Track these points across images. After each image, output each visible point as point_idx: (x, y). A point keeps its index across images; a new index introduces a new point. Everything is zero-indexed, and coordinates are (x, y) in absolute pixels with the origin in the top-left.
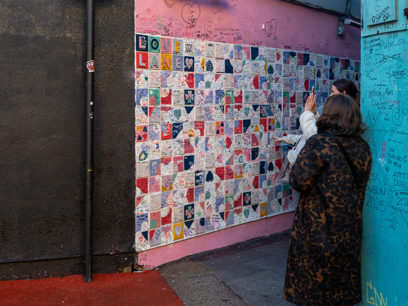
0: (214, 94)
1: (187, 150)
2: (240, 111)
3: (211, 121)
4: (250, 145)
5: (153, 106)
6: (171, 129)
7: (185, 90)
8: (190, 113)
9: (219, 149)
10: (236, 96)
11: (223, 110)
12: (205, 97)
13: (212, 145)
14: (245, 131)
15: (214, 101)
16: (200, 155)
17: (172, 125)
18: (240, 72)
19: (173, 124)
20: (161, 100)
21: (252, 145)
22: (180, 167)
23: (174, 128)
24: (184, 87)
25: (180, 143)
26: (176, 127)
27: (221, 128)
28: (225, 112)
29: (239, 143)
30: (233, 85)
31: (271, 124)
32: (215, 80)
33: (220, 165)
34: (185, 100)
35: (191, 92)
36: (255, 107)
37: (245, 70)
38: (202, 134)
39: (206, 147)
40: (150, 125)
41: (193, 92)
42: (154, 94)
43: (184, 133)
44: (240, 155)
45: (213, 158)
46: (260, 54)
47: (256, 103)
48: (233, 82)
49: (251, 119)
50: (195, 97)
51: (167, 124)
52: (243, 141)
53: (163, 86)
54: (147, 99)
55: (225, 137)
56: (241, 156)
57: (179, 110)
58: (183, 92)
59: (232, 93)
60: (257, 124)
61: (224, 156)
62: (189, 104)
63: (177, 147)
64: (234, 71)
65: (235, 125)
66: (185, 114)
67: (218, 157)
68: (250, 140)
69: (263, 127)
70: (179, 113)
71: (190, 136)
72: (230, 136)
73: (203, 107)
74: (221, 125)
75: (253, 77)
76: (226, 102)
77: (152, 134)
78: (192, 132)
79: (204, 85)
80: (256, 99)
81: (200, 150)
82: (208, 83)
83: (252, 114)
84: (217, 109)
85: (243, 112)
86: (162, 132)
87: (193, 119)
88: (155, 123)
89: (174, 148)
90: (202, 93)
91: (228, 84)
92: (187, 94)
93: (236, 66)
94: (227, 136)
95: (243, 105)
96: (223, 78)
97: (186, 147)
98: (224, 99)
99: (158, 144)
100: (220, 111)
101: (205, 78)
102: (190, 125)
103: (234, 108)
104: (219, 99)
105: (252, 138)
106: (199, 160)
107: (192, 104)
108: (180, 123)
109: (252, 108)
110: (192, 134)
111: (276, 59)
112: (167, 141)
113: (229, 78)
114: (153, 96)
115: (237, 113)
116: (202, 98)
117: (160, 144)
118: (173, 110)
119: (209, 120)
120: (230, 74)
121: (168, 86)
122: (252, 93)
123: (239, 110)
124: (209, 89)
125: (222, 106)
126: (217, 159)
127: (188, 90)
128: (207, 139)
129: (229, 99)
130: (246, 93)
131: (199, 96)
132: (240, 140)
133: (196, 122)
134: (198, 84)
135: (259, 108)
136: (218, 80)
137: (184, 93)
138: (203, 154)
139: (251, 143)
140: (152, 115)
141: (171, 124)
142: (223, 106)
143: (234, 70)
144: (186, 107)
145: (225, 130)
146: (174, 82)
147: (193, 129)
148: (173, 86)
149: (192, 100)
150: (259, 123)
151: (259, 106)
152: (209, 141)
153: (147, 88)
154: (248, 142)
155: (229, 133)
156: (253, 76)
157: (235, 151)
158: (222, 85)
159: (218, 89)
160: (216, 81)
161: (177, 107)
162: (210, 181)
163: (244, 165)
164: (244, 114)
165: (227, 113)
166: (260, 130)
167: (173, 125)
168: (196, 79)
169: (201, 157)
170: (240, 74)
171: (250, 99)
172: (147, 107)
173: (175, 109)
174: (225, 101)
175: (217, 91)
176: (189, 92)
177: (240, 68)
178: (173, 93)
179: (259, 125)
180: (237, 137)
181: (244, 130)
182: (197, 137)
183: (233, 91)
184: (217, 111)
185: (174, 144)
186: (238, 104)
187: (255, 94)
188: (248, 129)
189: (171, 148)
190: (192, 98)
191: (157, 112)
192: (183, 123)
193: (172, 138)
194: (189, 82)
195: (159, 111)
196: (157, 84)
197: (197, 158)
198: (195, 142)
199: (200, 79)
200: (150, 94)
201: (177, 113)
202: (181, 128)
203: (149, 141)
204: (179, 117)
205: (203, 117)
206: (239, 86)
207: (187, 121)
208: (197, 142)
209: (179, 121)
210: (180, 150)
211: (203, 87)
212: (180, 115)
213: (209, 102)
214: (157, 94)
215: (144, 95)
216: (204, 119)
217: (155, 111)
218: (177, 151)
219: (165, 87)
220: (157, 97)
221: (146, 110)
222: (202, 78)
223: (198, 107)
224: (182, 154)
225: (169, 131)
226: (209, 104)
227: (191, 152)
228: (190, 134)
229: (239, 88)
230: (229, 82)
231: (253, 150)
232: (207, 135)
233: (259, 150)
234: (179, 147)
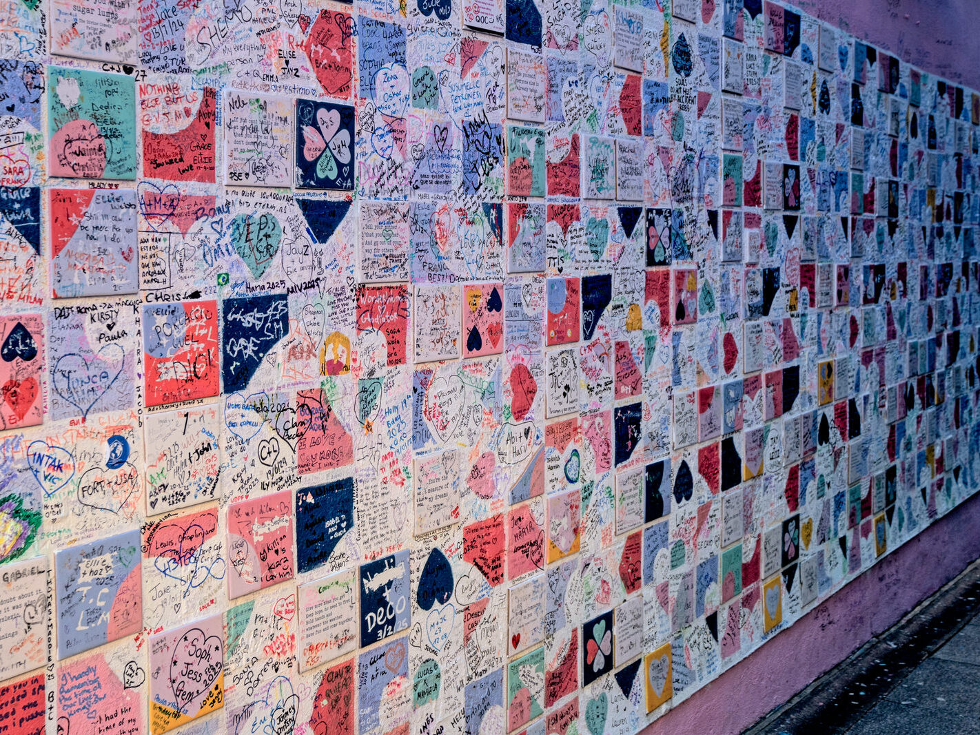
0: (457, 141)
1: (317, 450)
2: (569, 236)
3: (443, 286)
4: (610, 394)
5: (84, 185)
6: (215, 335)
7: (301, 102)
8: (332, 239)
9: (480, 429)
10: (556, 159)
11: (497, 226)
12: (409, 156)
13: (445, 408)
14: (590, 327)
15: (457, 178)
16: (388, 473)
17: (220, 306)
18: (572, 45)
19: (228, 304)
20: (140, 150)
21: (618, 394)
22: (272, 558)
23: (233, 331)
24: (291, 81)
25: (271, 415)
26: (249, 320)
27: (491, 317)
28: (506, 237)
29: (567, 387)
30: (540, 103)
31: (683, 295)
32: (459, 69)
33: (485, 510)
34: (301, 161)
35: (335, 116)
36: (629, 217)
37: (588, 40)
38: (396, 358)
39: (417, 423)
40: (62, 314)
41: (347, 117)
42: (87, 105)
43: (293, 353)
44: (571, 446)
45: (451, 479)
47: (631, 198)
48: (542, 88)
49: (612, 272)
50: (357, 150)
51: (188, 308)
52: (583, 376)
53: (156, 64)
54: (32, 131)
55: (505, 365)
56: (575, 452)
57: (265, 221)
58: (291, 114)
59: (539, 142)
60: (636, 295)
61: (503, 461)
62: (326, 184)
63: (254, 443)
64: (544, 38)
65: (551, 304)
66: (300, 244)
67: (475, 468)
68: (609, 371)
69: (658, 311)
70: (267, 236)
71: (333, 368)
72: (527, 358)
73: (403, 209)
74: (489, 303)
75: (622, 77)
76: (512, 186)
77: (81, 374)
78: (341, 348)
79: (406, 89)
80: (634, 180)
81: (388, 442)
82: (427, 81)
83: (618, 249)
84: (470, 218)
85: (584, 239)
86: (149, 359)
87: (345, 273)
88: (98, 302)
89: (237, 448)
90: (396, 131)
91: (518, 94)
92: (314, 124)
93: (554, 14)
94: (514, 358)
95: (582, 206)
96: (499, 64)
97: (310, 434)
98: (501, 171)
99: (123, 434)
100: (482, 229)
101: (410, 49)
102: (329, 310)
103: (545, 216)
104: (481, 171)
105: (618, 360)
106: (380, 500)
107: (340, 188)
108: (269, 299)
109: (619, 223)
110: (344, 361)
111: (699, 13)
112: (184, 409)
113: (524, 68)
114: (85, 119)
115: (560, 246)
116: (398, 159)
117: (138, 431)
118: (227, 218)
119: (430, 277)
120: (526, 49)
121: (193, 66)
122: (619, 154)
123: (565, 229)
124: (431, 111)
125: (493, 206)
126: (469, 481)
127: (318, 106)
128: (422, 382)
129: (525, 173)
130: (595, 151)
131: (379, 144)
132: (572, 373)
133: (361, 290)
134: (373, 78)
135: (641, 224)
136: (476, 69)
137: (292, 117)
138: (400, 465)
139: (612, 386)
140: (77, 243)
141: (214, 303)
142: (499, 208)
143: (544, 31)
144: (305, 205)
145: (505, 330)
146: (231, 45)
147: (349, 332)
148: (226, 67)
149: (340, 165)
150: (643, 293)
151: (643, 214)
152: (431, 392)
153: (37, 59)
154: (602, 382)
155: (523, 341)
156: (620, 72)
157: (550, 431)
158: (491, 96)
159: (475, 115)
160: (463, 72)
161: (252, 200)
162: (436, 603)
163: (588, 491)
164: (587, 248)
165: (518, 240)
166: (646, 325)
167: (226, 313)
168: (366, 47)
169: (390, 485)
170: (570, 56)
171: (609, 179)
172: (35, 192)
173: (238, 211)
174: (507, 182)
175: (470, 129)
176: (322, 113)
177: (568, 25)
178: (225, 114)
179: (641, 302)
180: (559, 361)
181: (587, 324)
182: (372, 373)
183: (541, 134)
184: (472, 229)
185: (233, 425)
186: (560, 200)
187: (629, 156)
188: (600, 323)
189: (213, 451)
190: (339, 151)
191: (114, 227)
192: (291, 297)
193: (221, 389)
194: (325, 61)
195: (126, 218)
196: (114, 42)
197: (370, 491)
198: (358, 403)
199: (385, 53)
200: (59, 106)
201: (251, 236)
202: (276, 326)
203: (51, 423)
204: (263, 259)
205: (403, 260)
206: (565, 114)
207: (313, 286)
208: (369, 399)
209: (265, 284)
210: (273, 455)
211: (402, 96)
212: (271, 250)
213: (431, 182)
214: (112, 110)
215: (13, 106)
216: (406, 274)
217: (101, 222)
218: (253, 465)
219: (174, 71)
220: (111, 126)
221: (28, 211)
222: (397, 45)
223: (372, 208)
224: (281, 483)
225: (202, 345)
226: (431, 195)
227: (335, 462)
228: (331, 361)
229: (567, 123)
230: (524, 86)
231: (621, 418)
232: (422, 359)
233: (643, 413)
234: (264, 443)
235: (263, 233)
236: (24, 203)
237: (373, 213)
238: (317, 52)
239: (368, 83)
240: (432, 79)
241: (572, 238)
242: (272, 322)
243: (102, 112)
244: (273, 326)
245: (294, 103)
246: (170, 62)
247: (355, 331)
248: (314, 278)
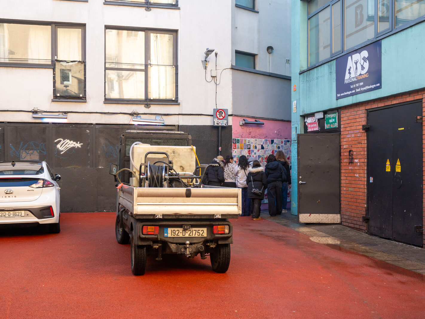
0: (257, 157)
24: (247, 154)
46: (274, 142)
64: (264, 149)
82: (255, 153)
91: (262, 153)
98: (261, 158)
111: (281, 143)
134: (252, 153)
136: (259, 152)
153: (236, 154)
156: (272, 150)
159: (259, 155)
170: (267, 149)
183: (264, 156)
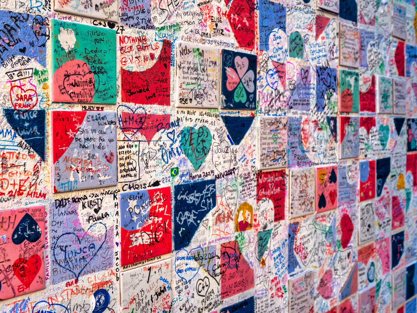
1: (232, 281)
2: (370, 135)
3: (306, 168)
4: (389, 227)
5: (78, 108)
6: (169, 211)
7: (224, 52)
8: (243, 142)
9: (325, 256)
10: (364, 90)
11: (334, 131)
12: (287, 88)
13: (306, 245)
15: (313, 101)
16: (274, 291)
17: (172, 191)
18: (372, 22)
19: (178, 188)
20: (119, 83)
21: (394, 227)
23: (181, 206)
24: (219, 38)
25: (205, 262)
26: (191, 199)
27: (330, 187)
28: (339, 138)
29: (369, 226)
30: (357, 56)
32: (315, 34)
33: (327, 306)
34: (225, 91)
35: (246, 61)
36: (399, 123)
37: (380, 20)
38: (279, 216)
39: (291, 257)
40: (60, 204)
41: (253, 62)
43: (219, 219)
44: (370, 260)
45: (309, 291)
47: (400, 113)
48: (357, 47)
49: (391, 156)
50: (258, 84)
51: (151, 193)
52: (376, 218)
53: (131, 22)
54: (39, 68)
55: (337, 214)
56: (373, 264)
57: (204, 131)
58: (219, 60)
59: (356, 80)
60: (402, 169)
61: (336, 274)
62: (240, 106)
63: (194, 282)
64: (359, 18)
65: (362, 177)
66: (224, 145)
67: (322, 281)
68: (388, 215)
69: (412, 178)
70: (203, 141)
71: (243, 226)
72: (349, 210)
73: (284, 121)
74: (330, 178)
75: (395, 42)
76: (342, 106)
77: (75, 247)
78: (247, 212)
79: (286, 45)
80: (402, 102)
81: (274, 271)
83: (394, 142)
84: (320, 126)
85: (377, 137)
86: (124, 232)
87: (250, 164)
88: (88, 193)
89: (182, 287)
90: (280, 71)
91: (346, 50)
92: (233, 66)
93: (363, 4)
94: (342, 210)
95: (377, 118)
96: (336, 32)
97: (228, 271)
98: (336, 97)
99: (106, 287)
100: (326, 133)
101: (288, 20)
102: (240, 188)
103: (359, 124)
104: (326, 97)
105: (393, 207)
106: (270, 309)
107: (248, 108)
108: (204, 183)
109: (394, 128)
110: (249, 221)
112: (148, 264)
113: (349, 35)
114: (79, 59)
115: (366, 141)
116: (281, 89)
117: (116, 284)
118: (178, 130)
119: (299, 164)
120: (349, 23)
121: (156, 25)
122: (395, 87)
123: (368, 132)
124: (300, 60)
125: (332, 118)
126: (318, 289)
127: (235, 54)
128: (294, 229)
129: (348, 97)
130: (383, 85)
131: (270, 80)
132: (372, 217)
133: (260, 174)
134: (267, 37)
135: (404, 128)
136: (323, 34)
137: (219, 62)
138: (281, 285)
139: (391, 222)
140: (73, 151)
141: (168, 189)
142: (334, 119)
143: (358, 13)
144: (227, 120)
145: (338, 194)
146: (181, 11)
147: (252, 201)
148: (176, 27)
149: (248, 94)
150: (405, 167)
151: (405, 122)
152: (299, 235)
153: (44, 13)
154: (386, 221)
155: (347, 200)
156: (395, 39)
157: (360, 252)
158: (331, 51)
159: (323, 63)
160: (317, 37)
161: (194, 117)
163: (378, 285)
164: (379, 142)
165: (345, 139)
166: (407, 186)
167: (176, 195)
168: (263, 18)
169: (276, 298)
170: (371, 29)
171: (390, 101)
172: (42, 114)
173: (185, 125)
174: (339, 104)
175: (321, 71)
176: (238, 59)
177: (371, 11)
178: (177, 58)
179: (404, 173)
180: (365, 211)
181: (379, 187)
182: (265, 227)
183: (357, 75)
184: (321, 133)
185: (180, 271)
186: (366, 114)
187: (400, 88)
188: (385, 186)
189: (168, 292)
190: (248, 85)
191: (100, 139)
192: (218, 182)
193: (173, 248)
194: (239, 25)
195: (109, 131)
196: (101, 4)
197: (264, 304)
198: (257, 248)
199: (274, 22)
200: (60, 49)
201: (193, 141)
202: (208, 202)
203: (52, 286)
204: (200, 157)
205: (284, 154)
206: (368, 63)
207: (231, 173)
208: (263, 244)
209: (201, 173)
210: (206, 288)
211: (283, 50)
212: (205, 150)
213: (299, 104)
214: (100, 54)
215: (25, 48)
216: (285, 163)
217: (91, 135)
218: (193, 297)
219: (143, 28)
220: (98, 65)
221: (35, 128)
222: (281, 17)
223: (267, 121)
224: (210, 307)
225: (161, 219)
226: (299, 112)
227: (243, 288)
228: (242, 222)
229: (369, 69)
230: (349, 45)
231: (394, 241)
232: (294, 215)
233: (405, 236)
234: (201, 281)
235: (200, 139)
236: (33, 122)
237: (267, 124)
238: (234, 19)
239: (264, 41)
240: (300, 39)
241: (372, 137)
242: (206, 199)
243: (92, 55)
244: (206, 202)
245: (220, 52)
246: (141, 21)
247: (256, 201)
248: (232, 168)
